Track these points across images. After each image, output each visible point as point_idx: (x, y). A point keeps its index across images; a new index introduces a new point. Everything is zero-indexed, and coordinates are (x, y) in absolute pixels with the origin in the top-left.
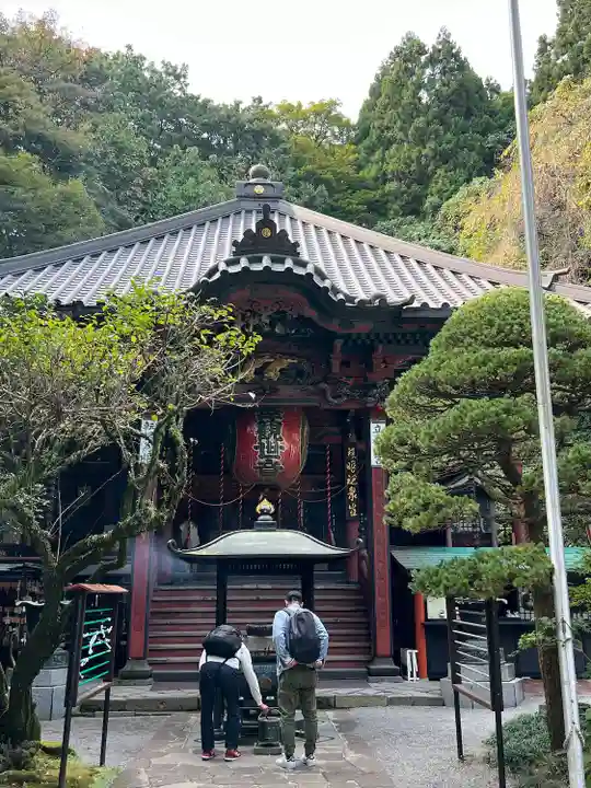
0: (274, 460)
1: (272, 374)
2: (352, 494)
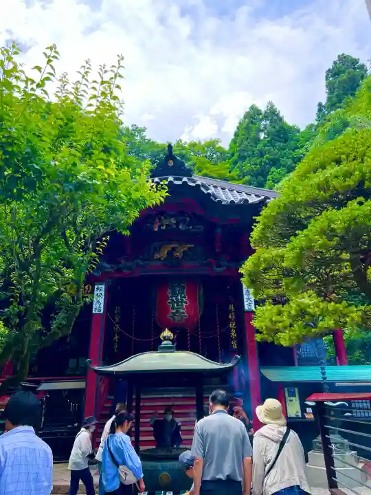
0: (181, 311)
1: (178, 254)
2: (233, 334)
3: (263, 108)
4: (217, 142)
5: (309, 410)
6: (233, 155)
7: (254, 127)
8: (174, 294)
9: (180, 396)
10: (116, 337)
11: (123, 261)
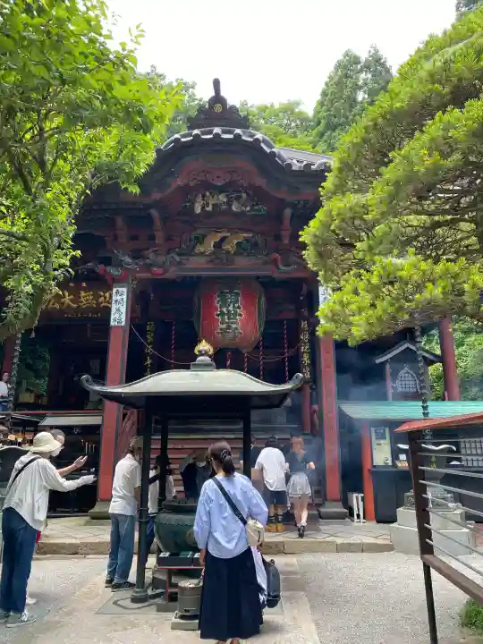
0: (234, 326)
2: (306, 359)
3: (364, 56)
4: (298, 104)
5: (403, 457)
6: (319, 123)
7: (349, 83)
8: (225, 303)
9: (233, 436)
10: (149, 362)
11: (152, 256)
